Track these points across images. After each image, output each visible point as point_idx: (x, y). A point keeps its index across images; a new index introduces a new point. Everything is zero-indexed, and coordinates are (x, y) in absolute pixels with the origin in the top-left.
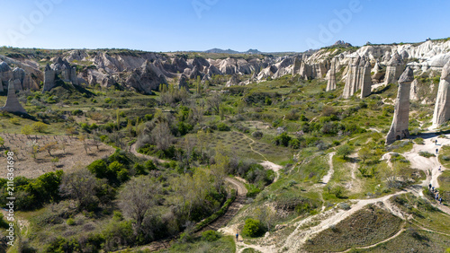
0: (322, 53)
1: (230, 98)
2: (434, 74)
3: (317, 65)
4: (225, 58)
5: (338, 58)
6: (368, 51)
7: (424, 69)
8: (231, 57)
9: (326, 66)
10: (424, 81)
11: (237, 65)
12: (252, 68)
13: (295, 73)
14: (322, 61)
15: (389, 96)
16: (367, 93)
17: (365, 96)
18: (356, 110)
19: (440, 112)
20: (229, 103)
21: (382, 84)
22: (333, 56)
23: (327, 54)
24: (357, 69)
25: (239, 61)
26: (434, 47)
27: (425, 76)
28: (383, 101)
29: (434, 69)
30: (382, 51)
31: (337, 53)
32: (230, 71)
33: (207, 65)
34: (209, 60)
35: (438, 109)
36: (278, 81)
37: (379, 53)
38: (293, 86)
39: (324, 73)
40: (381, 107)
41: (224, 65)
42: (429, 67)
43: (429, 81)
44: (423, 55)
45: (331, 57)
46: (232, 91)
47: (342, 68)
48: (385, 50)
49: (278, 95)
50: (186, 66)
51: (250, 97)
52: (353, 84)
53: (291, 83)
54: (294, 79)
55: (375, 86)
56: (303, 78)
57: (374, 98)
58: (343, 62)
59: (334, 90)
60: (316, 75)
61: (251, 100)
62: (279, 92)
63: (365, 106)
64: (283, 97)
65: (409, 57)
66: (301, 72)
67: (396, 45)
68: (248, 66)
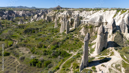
0: (53, 12)
1: (19, 30)
2: (89, 25)
3: (51, 16)
4: (21, 11)
5: (58, 14)
6: (67, 12)
7: (86, 23)
8: (24, 10)
9: (54, 17)
10: (86, 28)
11: (26, 13)
12: (32, 14)
13: (44, 19)
14: (53, 15)
15: (76, 33)
16: (68, 32)
17: (68, 33)
18: (65, 41)
19: (98, 48)
20: (18, 33)
21: (73, 28)
22: (56, 13)
23: (55, 12)
24: (64, 22)
25: (27, 12)
26: (87, 13)
27: (87, 25)
28: (74, 35)
29: (89, 23)
30: (71, 13)
31: (58, 12)
32: (23, 15)
33: (14, 13)
34: (15, 11)
35: (97, 47)
36: (38, 22)
37: (70, 13)
38: (43, 24)
39: (54, 19)
40: (74, 38)
41: (21, 13)
42: (87, 22)
43: (88, 27)
44: (83, 15)
45: (56, 14)
46: (20, 27)
47: (59, 18)
48: (72, 12)
49: (38, 29)
50: (4, 14)
51: (26, 30)
52: (63, 28)
53: (43, 23)
54: (44, 21)
55: (71, 29)
56: (47, 21)
57: (71, 34)
58: (60, 16)
59: (57, 28)
60: (51, 20)
61: (26, 32)
62: (38, 28)
63: (68, 38)
64: (40, 30)
65: (80, 16)
66: (46, 19)
67: (75, 10)
68: (30, 14)
